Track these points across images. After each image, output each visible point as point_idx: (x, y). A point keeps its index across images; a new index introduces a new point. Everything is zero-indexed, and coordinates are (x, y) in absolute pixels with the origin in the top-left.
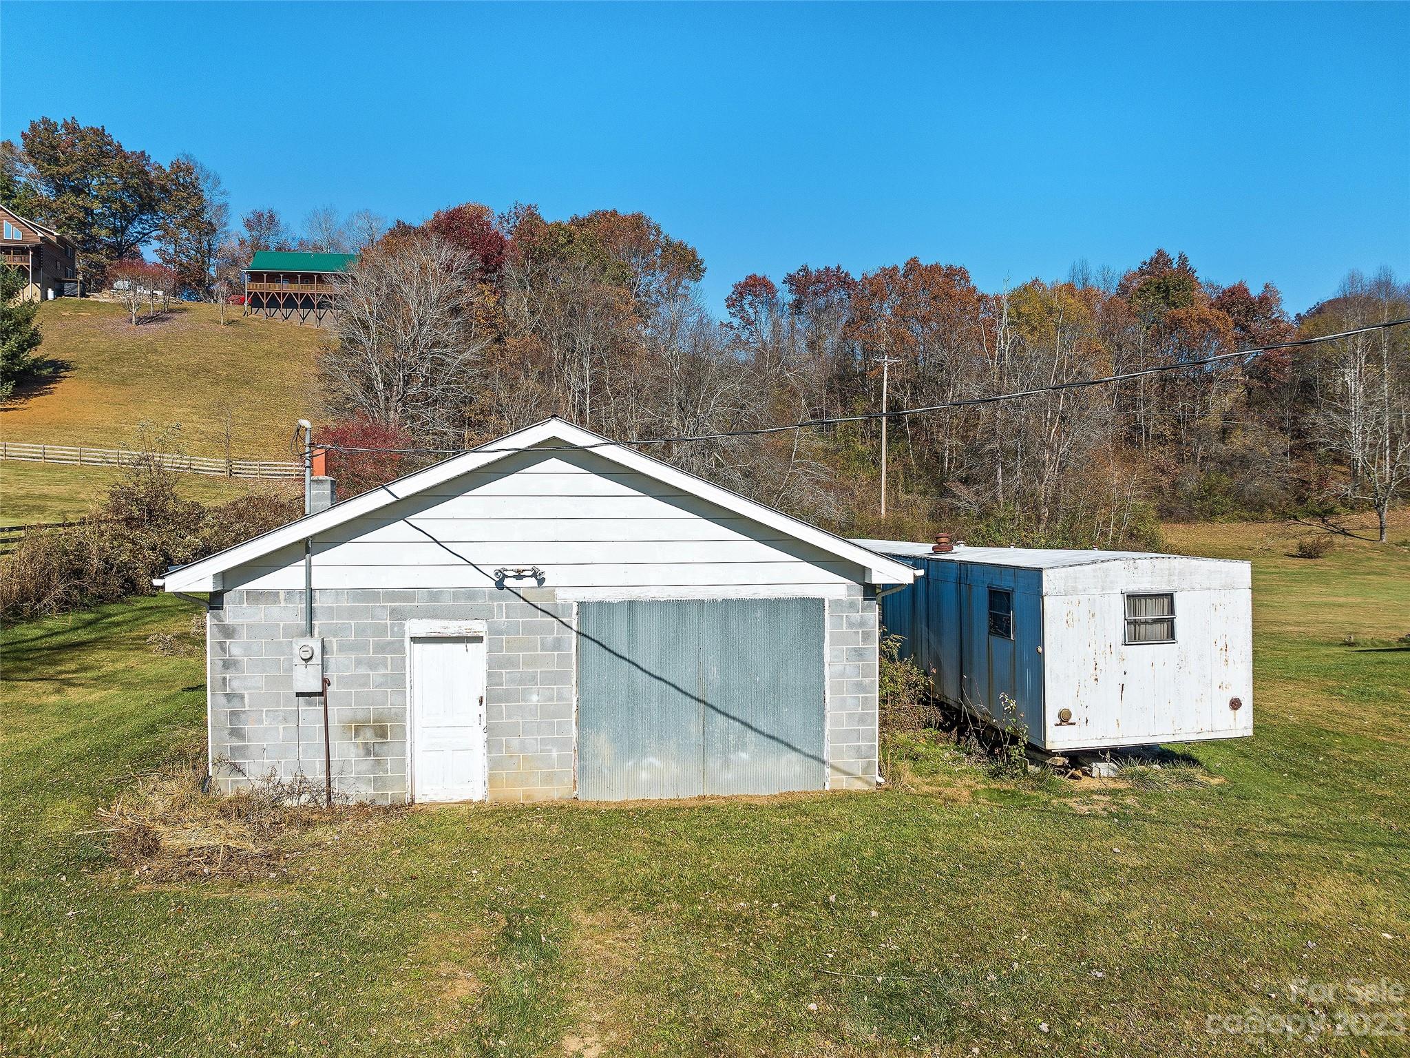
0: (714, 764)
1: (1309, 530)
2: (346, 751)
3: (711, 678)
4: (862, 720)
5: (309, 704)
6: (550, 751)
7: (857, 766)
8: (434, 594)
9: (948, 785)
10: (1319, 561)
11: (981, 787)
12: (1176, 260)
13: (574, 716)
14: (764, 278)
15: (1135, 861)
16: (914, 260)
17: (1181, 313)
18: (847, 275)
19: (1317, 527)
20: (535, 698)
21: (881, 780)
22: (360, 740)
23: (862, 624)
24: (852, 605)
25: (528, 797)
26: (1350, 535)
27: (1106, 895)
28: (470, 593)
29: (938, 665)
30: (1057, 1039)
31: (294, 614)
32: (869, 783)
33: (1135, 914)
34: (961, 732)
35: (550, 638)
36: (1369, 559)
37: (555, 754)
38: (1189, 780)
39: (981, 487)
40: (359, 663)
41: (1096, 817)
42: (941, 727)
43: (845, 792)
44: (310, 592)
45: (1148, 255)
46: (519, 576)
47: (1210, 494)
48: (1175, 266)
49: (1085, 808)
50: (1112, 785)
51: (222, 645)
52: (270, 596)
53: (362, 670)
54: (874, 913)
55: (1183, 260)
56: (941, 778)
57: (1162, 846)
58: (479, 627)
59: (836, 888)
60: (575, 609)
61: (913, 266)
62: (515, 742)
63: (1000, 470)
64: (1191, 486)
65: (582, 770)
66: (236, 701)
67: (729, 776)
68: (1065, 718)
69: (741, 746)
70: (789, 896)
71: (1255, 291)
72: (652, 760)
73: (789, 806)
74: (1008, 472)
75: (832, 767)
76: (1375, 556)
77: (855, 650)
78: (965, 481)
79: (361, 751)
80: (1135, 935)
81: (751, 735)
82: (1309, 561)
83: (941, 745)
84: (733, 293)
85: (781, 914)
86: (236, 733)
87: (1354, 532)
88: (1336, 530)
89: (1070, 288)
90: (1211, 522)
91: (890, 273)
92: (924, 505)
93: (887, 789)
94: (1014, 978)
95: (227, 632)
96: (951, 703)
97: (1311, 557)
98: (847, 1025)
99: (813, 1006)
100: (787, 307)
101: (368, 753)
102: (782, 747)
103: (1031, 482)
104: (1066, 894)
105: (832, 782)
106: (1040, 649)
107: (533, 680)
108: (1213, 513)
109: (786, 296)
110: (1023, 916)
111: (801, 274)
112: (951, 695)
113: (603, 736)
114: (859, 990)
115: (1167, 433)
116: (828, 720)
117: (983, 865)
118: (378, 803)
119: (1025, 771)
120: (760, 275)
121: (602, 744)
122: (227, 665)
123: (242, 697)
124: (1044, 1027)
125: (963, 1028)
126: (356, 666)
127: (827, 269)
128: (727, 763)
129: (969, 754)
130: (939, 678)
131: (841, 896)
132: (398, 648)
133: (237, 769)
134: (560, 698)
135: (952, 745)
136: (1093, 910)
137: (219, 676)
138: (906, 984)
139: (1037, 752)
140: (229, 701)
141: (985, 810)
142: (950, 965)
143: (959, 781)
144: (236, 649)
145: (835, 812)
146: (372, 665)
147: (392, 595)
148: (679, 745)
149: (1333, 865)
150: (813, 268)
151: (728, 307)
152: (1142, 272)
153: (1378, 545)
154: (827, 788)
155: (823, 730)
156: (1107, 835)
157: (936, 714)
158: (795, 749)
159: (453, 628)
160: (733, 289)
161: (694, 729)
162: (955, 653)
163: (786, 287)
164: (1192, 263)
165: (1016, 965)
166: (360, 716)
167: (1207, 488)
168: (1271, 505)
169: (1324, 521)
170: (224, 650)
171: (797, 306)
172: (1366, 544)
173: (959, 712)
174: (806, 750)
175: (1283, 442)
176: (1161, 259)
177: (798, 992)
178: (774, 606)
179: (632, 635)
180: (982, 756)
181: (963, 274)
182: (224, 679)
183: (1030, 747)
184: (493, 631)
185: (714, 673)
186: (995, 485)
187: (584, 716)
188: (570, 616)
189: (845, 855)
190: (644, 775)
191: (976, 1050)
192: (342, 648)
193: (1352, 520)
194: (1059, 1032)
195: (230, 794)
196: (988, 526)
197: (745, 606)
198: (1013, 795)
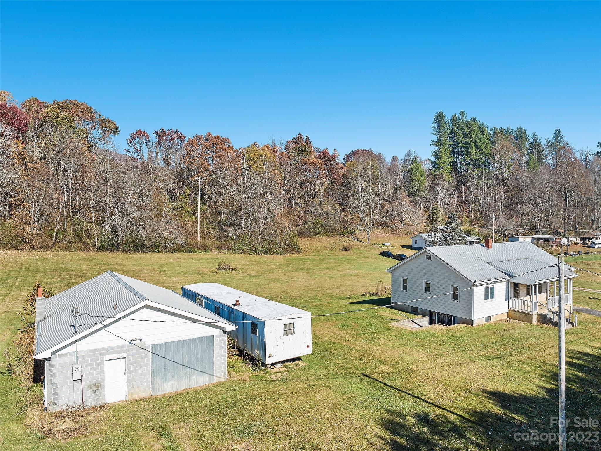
0: (187, 380)
1: (347, 240)
2: (88, 393)
3: (186, 359)
4: (223, 364)
5: (77, 382)
6: (144, 384)
7: (221, 375)
8: (112, 348)
9: (243, 375)
10: (349, 252)
11: (251, 375)
12: (305, 137)
13: (150, 374)
14: (144, 132)
15: (285, 392)
16: (209, 133)
17: (306, 160)
18: (181, 133)
19: (350, 238)
20: (140, 371)
21: (227, 377)
22: (91, 390)
23: (223, 340)
24: (220, 336)
25: (139, 397)
26: (359, 241)
27: (279, 402)
28: (122, 347)
29: (237, 338)
30: (271, 433)
31: (72, 359)
32: (225, 379)
33: (285, 405)
34: (244, 357)
35: (144, 355)
36: (364, 250)
37: (145, 385)
38: (298, 365)
39: (236, 228)
40: (91, 369)
41: (277, 380)
42: (238, 355)
43: (219, 382)
44: (77, 352)
45: (296, 135)
46: (135, 340)
47: (316, 227)
48: (305, 140)
49: (275, 378)
50: (281, 370)
51: (50, 371)
52: (66, 355)
53: (92, 371)
54: (234, 414)
55: (308, 138)
56: (241, 373)
57: (291, 386)
58: (125, 355)
59: (225, 409)
60: (150, 347)
61: (208, 136)
62: (135, 383)
63: (243, 222)
64: (309, 224)
65: (153, 388)
66: (55, 385)
67: (190, 383)
68: (270, 356)
69: (193, 375)
70: (215, 414)
71: (331, 153)
72: (171, 382)
73: (207, 389)
74: (246, 222)
75: (216, 376)
76: (366, 249)
77: (221, 347)
78: (230, 225)
79: (92, 393)
80: (285, 410)
81: (196, 372)
82: (346, 252)
83: (239, 361)
84: (130, 137)
85: (215, 418)
86: (54, 394)
87: (360, 240)
88: (355, 239)
89: (268, 146)
90: (316, 236)
91: (200, 138)
92: (215, 233)
93: (229, 380)
94: (263, 423)
95: (52, 366)
96: (241, 349)
97: (347, 250)
98: (234, 438)
99: (227, 436)
100: (154, 144)
101: (94, 393)
102: (203, 373)
103: (255, 226)
104: (272, 402)
105: (216, 380)
106: (264, 340)
107: (139, 366)
108: (317, 234)
109: (153, 139)
110: (264, 409)
111: (161, 131)
112: (241, 347)
113: (158, 378)
114: (235, 431)
115: (302, 203)
116: (215, 365)
117: (254, 398)
118: (97, 406)
119: (261, 369)
120: (142, 130)
121: (158, 380)
122: (52, 376)
123: (56, 384)
124: (269, 431)
125: (255, 434)
126: (90, 370)
127: (172, 130)
128: (190, 380)
129: (247, 364)
130: (237, 342)
131: (226, 411)
132: (103, 363)
133: (55, 404)
134: (147, 370)
135: (242, 360)
136: (277, 405)
137: (49, 379)
138: (243, 428)
139: (264, 364)
140: (53, 385)
141: (253, 382)
142: (251, 423)
143: (245, 373)
144: (54, 371)
145: (218, 389)
146: (95, 369)
147: (100, 350)
148: (178, 377)
149: (323, 385)
150: (166, 129)
151: (128, 143)
152: (293, 141)
153: (367, 245)
154: (215, 382)
155: (213, 368)
156: (280, 386)
157: (236, 351)
158: (206, 373)
159: (118, 356)
160: (130, 136)
161: (181, 372)
162: (242, 336)
163: (154, 136)
164: (310, 139)
165: (263, 420)
166: (92, 383)
167: (315, 224)
168: (335, 230)
169: (352, 236)
170: (51, 371)
171: (159, 143)
172: (364, 244)
173: (244, 351)
174: (209, 373)
175: (339, 208)
176: (299, 137)
177: (223, 434)
178: (201, 339)
179: (165, 351)
180: (250, 364)
181: (229, 141)
182: (51, 379)
183: (262, 363)
184: (129, 355)
185: (186, 358)
186: (242, 227)
187: (153, 374)
188: (149, 349)
189: (224, 401)
190: (169, 386)
191: (258, 438)
192: (86, 366)
193: (360, 236)
194: (272, 432)
195: (53, 411)
196: (239, 244)
197: (194, 340)
198: (259, 376)
